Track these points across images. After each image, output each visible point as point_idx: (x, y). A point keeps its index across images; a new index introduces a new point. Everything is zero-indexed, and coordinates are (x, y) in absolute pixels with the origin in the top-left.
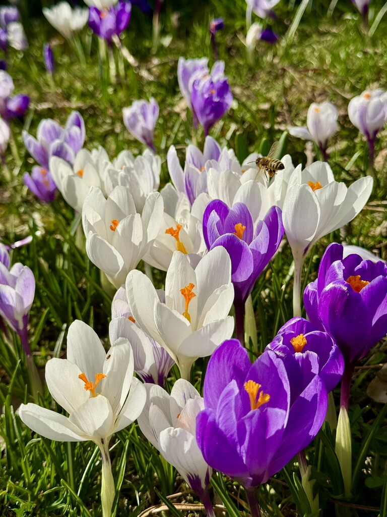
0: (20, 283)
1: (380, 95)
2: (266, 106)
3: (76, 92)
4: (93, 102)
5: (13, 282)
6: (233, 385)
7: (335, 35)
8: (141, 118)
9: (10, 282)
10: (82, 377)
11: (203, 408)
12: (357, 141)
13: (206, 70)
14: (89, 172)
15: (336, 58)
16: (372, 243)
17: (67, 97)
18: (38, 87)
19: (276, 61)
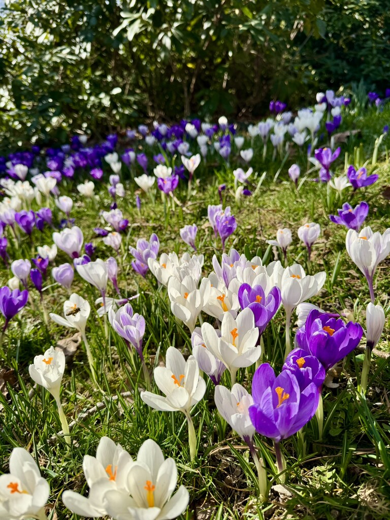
0: (138, 324)
1: (314, 226)
2: (249, 227)
3: (151, 218)
4: (160, 223)
5: (135, 324)
6: (269, 390)
7: (279, 192)
8: (189, 234)
9: (132, 323)
10: (173, 377)
11: (252, 403)
12: (298, 246)
13: (222, 211)
14: (169, 265)
15: (282, 203)
16: (314, 300)
17: (147, 221)
18: (132, 216)
19: (251, 204)
